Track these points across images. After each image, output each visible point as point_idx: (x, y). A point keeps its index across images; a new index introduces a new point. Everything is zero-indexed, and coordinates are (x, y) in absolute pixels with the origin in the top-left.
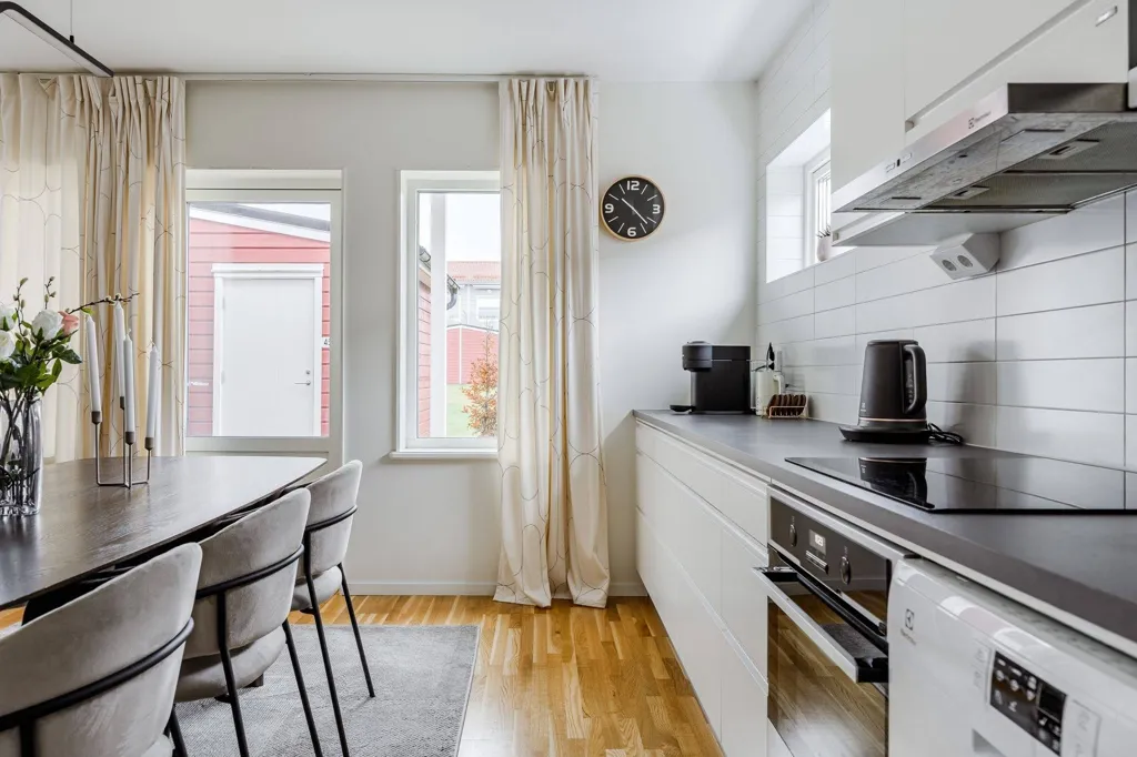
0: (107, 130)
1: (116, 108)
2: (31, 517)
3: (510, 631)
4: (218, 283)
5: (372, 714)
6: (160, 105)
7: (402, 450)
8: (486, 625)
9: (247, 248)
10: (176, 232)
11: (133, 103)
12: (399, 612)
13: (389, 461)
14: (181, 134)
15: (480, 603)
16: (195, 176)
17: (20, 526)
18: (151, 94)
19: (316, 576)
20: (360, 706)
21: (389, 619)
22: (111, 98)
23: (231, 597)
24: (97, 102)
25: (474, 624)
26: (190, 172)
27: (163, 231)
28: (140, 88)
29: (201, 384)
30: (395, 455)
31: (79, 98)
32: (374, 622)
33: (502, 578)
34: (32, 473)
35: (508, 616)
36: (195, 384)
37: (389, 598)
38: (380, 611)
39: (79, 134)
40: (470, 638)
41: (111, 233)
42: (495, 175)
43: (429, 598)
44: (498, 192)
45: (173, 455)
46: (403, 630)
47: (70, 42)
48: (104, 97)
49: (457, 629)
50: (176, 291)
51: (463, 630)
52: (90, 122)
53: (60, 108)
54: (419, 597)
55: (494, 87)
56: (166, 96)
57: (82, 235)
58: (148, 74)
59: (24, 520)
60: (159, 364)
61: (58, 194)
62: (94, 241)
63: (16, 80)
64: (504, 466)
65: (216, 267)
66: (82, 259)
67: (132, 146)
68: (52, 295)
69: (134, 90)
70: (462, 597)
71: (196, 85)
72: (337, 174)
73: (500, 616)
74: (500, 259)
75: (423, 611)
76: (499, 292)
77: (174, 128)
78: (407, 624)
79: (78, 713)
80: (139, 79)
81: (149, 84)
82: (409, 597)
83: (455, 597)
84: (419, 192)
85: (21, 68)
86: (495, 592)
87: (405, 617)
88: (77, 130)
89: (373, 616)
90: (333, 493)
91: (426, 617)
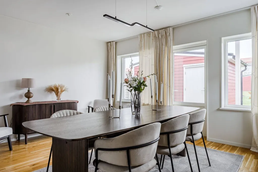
0: (159, 41)
1: (160, 37)
2: (139, 114)
3: (254, 159)
4: (184, 69)
5: (209, 170)
6: (168, 34)
7: (223, 107)
8: (246, 156)
9: (187, 61)
10: (171, 59)
11: (163, 35)
12: (221, 148)
13: (219, 110)
14: (172, 39)
15: (245, 150)
16: (175, 47)
17: (137, 116)
18: (166, 32)
19: (195, 134)
20: (206, 167)
21: (218, 149)
22: (159, 35)
23: (170, 135)
24: (157, 36)
25: (243, 155)
26: (174, 47)
27: (169, 59)
28: (164, 31)
29: (177, 91)
30: (221, 108)
31: (154, 36)
32: (214, 149)
33: (253, 145)
34: (140, 106)
35: (254, 156)
36: (176, 91)
37: (219, 144)
38: (216, 146)
39: (154, 43)
40: (240, 159)
41: (159, 61)
42: (250, 34)
43: (230, 146)
44: (251, 38)
45: (171, 105)
46: (221, 152)
47: (146, 27)
48: (158, 34)
49: (237, 155)
50: (171, 72)
51: (239, 156)
52: (156, 40)
53: (151, 39)
54: (228, 145)
55: (249, 10)
56: (169, 32)
57: (155, 62)
58: (165, 28)
59: (138, 115)
60: (168, 87)
61: (151, 55)
62: (157, 63)
63: (144, 35)
64: (253, 114)
65: (184, 65)
66: (155, 67)
67: (163, 43)
68: (142, 74)
69: (163, 32)
70: (240, 147)
71: (174, 28)
72: (205, 41)
73: (251, 155)
74: (252, 57)
75: (228, 149)
76: (251, 66)
77: (170, 38)
78: (223, 151)
79: (136, 150)
80: (164, 29)
81: (166, 30)
82: (225, 145)
83: (238, 147)
84: (228, 42)
85: (144, 32)
86: (251, 148)
87: (223, 149)
88: (154, 42)
89: (214, 147)
90: (198, 116)
91: (229, 150)
